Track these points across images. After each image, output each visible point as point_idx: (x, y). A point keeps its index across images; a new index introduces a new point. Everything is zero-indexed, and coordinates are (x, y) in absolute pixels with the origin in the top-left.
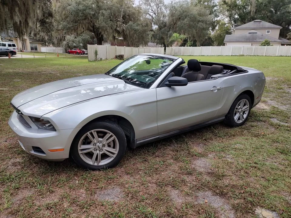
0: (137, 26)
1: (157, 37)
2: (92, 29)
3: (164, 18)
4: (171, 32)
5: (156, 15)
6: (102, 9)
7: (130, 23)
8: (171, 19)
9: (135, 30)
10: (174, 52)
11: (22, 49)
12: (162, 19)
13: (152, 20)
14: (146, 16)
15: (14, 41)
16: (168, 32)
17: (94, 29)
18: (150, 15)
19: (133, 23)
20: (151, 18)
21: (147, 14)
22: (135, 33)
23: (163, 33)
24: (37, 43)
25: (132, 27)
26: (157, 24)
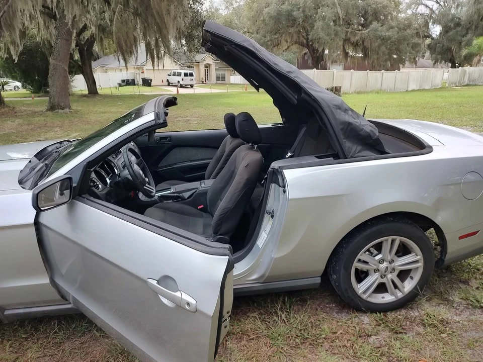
0: (388, 30)
1: (438, 49)
2: (305, 41)
3: (460, 8)
4: (469, 36)
5: (440, 4)
6: (323, 6)
7: (375, 25)
8: (473, 9)
9: (383, 39)
10: (469, 78)
11: (204, 80)
12: (453, 11)
13: (431, 15)
14: (417, 8)
15: (195, 67)
16: (463, 37)
17: (307, 42)
18: (427, 6)
19: (380, 24)
20: (428, 12)
21: (419, 5)
22: (383, 44)
23: (451, 40)
24: (225, 70)
25: (378, 33)
26: (440, 23)
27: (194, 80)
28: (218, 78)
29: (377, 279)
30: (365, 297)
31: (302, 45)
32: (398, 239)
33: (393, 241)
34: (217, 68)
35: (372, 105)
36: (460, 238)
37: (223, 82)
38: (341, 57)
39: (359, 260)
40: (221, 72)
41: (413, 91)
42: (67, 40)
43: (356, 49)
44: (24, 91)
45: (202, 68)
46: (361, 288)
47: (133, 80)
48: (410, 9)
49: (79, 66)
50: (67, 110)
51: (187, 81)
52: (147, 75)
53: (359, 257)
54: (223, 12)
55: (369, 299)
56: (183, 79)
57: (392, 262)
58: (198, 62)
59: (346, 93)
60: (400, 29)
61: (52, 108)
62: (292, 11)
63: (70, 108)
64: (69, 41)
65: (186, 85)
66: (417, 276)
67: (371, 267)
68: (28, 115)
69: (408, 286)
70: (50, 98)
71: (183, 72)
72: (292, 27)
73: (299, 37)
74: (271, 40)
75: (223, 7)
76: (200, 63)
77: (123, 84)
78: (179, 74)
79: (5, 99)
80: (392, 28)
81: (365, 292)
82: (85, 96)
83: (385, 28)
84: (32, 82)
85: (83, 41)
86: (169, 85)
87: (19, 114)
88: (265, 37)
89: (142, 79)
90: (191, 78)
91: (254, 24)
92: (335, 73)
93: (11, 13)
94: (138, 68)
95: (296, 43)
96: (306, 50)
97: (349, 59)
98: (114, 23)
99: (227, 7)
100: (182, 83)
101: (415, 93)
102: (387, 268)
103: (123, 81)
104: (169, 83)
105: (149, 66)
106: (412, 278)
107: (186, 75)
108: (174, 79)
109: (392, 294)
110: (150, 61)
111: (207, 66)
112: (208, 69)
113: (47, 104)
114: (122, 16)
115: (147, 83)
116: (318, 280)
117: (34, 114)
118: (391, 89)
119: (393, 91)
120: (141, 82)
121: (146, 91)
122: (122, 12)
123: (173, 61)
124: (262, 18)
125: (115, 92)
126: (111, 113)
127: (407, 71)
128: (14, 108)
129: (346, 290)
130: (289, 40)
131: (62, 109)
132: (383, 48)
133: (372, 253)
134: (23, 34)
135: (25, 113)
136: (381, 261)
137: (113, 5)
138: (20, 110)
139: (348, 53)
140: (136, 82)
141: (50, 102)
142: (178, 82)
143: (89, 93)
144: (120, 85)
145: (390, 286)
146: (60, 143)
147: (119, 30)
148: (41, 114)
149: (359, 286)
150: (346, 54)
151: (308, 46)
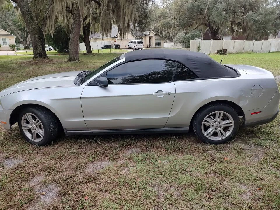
27: (143, 45)
28: (156, 45)
29: (213, 130)
30: (207, 137)
31: (206, 25)
32: (222, 112)
33: (220, 113)
34: (156, 38)
35: (244, 60)
36: (251, 114)
37: (160, 47)
38: (230, 32)
39: (205, 121)
40: (159, 41)
41: (273, 52)
42: (79, 25)
43: (239, 27)
44: (54, 51)
45: (148, 39)
46: (206, 133)
47: (110, 46)
48: (275, 2)
49: (83, 38)
50: (77, 61)
51: (139, 46)
52: (117, 43)
53: (205, 119)
54: (161, 7)
55: (209, 138)
56: (137, 45)
57: (220, 122)
58: (146, 36)
59: (230, 53)
60: (266, 15)
61: (70, 60)
62: (201, 5)
63: (79, 60)
64: (79, 26)
65: (138, 48)
66: (231, 130)
67: (211, 124)
68: (59, 63)
69: (228, 134)
70: (70, 55)
71: (137, 41)
72: (200, 15)
73: (204, 21)
74: (187, 23)
75: (161, 4)
76: (147, 36)
77: (105, 48)
78: (135, 43)
79: (47, 55)
80: (261, 14)
81: (208, 135)
82: (85, 54)
83: (256, 14)
84: (59, 46)
85: (85, 25)
86: (129, 48)
87: (55, 63)
88: (184, 21)
89: (115, 45)
90: (141, 44)
91: (178, 14)
92: (224, 41)
93: (52, 11)
94: (113, 39)
95: (202, 24)
96: (208, 28)
97: (234, 33)
98: (102, 15)
99: (163, 4)
100: (136, 47)
101: (274, 53)
102: (218, 125)
103: (105, 46)
104: (129, 47)
105: (119, 37)
106: (229, 131)
107: (139, 43)
108: (132, 45)
109: (220, 137)
110: (119, 35)
111: (151, 38)
112: (151, 39)
113: (68, 58)
114: (106, 12)
115: (117, 47)
116: (188, 129)
117: (62, 63)
118: (259, 51)
119: (261, 52)
120: (114, 47)
121: (117, 51)
122: (106, 10)
123: (132, 35)
124: (183, 10)
125: (100, 52)
126: (99, 63)
127: (270, 40)
128: (52, 60)
129: (199, 133)
130: (198, 23)
131: (75, 60)
132: (254, 27)
133: (211, 119)
134: (56, 22)
135: (57, 62)
136: (215, 122)
137: (102, 7)
138: (55, 61)
139: (234, 29)
140: (112, 47)
141: (69, 57)
142: (134, 46)
143: (87, 53)
144: (103, 48)
145: (219, 134)
146: (85, 72)
147: (104, 19)
148: (65, 63)
149: (205, 132)
150: (232, 30)
151: (209, 26)
